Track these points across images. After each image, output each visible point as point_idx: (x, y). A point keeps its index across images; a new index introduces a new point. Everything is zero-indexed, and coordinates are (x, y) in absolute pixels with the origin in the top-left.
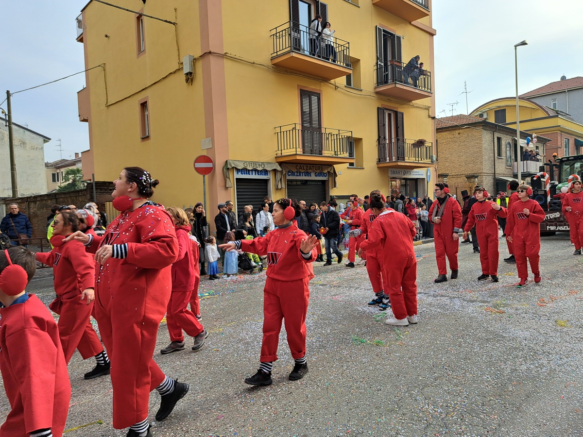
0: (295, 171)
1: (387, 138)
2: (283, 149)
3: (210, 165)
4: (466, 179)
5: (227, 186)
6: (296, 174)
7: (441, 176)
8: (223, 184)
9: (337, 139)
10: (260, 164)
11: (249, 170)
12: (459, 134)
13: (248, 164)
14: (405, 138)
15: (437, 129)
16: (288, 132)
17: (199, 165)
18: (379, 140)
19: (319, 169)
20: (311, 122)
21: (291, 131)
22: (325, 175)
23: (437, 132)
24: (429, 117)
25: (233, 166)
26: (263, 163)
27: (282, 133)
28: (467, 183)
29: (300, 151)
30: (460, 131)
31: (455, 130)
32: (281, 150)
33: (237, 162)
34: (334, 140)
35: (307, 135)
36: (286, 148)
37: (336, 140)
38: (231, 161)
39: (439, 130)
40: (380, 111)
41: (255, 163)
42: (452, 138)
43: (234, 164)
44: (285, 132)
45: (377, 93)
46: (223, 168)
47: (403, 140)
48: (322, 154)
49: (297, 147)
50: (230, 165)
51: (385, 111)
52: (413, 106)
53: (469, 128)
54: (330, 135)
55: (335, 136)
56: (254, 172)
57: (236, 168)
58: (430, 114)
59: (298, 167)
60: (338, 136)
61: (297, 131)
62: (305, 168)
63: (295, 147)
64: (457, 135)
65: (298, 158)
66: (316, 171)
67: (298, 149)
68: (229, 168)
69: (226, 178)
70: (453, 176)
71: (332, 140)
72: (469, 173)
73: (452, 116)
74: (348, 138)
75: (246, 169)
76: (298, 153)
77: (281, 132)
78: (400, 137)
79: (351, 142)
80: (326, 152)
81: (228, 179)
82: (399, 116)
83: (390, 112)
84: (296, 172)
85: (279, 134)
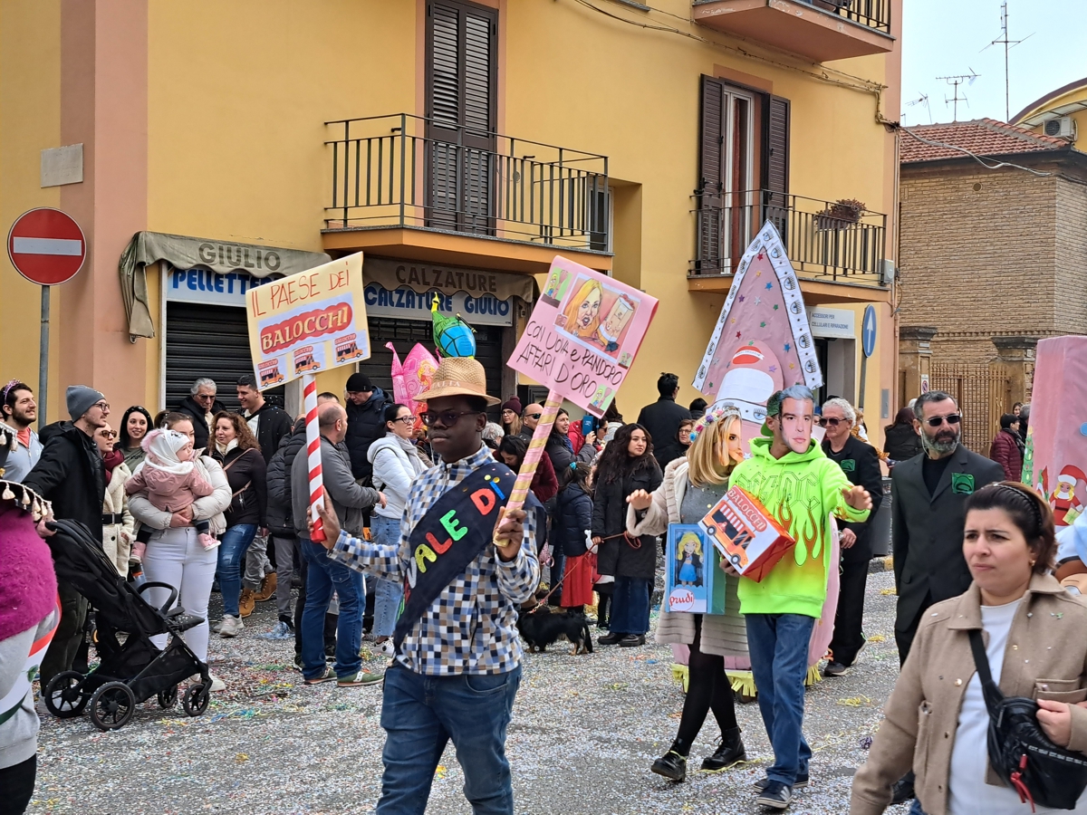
0: (390, 285)
1: (729, 187)
2: (351, 202)
3: (71, 248)
4: (995, 350)
5: (133, 331)
6: (395, 297)
7: (907, 334)
8: (116, 320)
9: (552, 180)
10: (264, 253)
11: (218, 276)
12: (977, 187)
13: (216, 251)
14: (791, 192)
15: (903, 166)
16: (375, 143)
17: (26, 245)
18: (699, 192)
19: (482, 286)
20: (458, 112)
21: (387, 142)
22: (503, 307)
23: (903, 177)
24: (878, 120)
25: (160, 255)
26: (273, 251)
27: (353, 145)
28: (999, 365)
29: (414, 216)
30: (982, 179)
31: (964, 172)
32: (346, 209)
33: (176, 244)
34: (542, 182)
35: (444, 158)
36: (363, 201)
37: (547, 185)
38: (151, 237)
39: (909, 170)
40: (709, 89)
41: (243, 249)
42: (951, 202)
43: (164, 249)
44: (364, 144)
45: (702, 24)
46: (123, 260)
47: (785, 198)
48: (493, 233)
49: (408, 199)
50: (150, 252)
51: (727, 90)
52: (825, 80)
53: (1011, 168)
54: (527, 164)
55: (547, 168)
56: (237, 284)
57: (170, 265)
58: (882, 111)
59: (405, 275)
60: (556, 170)
61: (409, 141)
62: (431, 278)
63: (397, 199)
64: (969, 193)
65: (409, 240)
66: (472, 293)
67: (409, 210)
68: (144, 263)
69: (128, 296)
70: (950, 338)
71: (533, 183)
72: (1004, 328)
73: (955, 123)
74: (593, 178)
75: (210, 272)
76: (408, 222)
77: (347, 142)
78: (775, 186)
79: (601, 195)
80: (508, 225)
81: (136, 306)
82: (775, 110)
83: (743, 95)
84: (397, 291)
85: (341, 147)
